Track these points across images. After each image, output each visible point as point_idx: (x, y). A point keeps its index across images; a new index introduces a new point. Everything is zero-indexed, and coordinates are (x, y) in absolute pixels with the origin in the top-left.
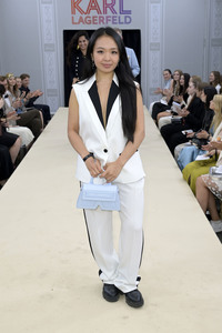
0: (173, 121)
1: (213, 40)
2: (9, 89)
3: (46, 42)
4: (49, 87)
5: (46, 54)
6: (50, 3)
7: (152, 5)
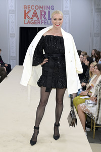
1: (95, 33)
3: (11, 32)
4: (11, 55)
5: (10, 38)
6: (14, 13)
7: (64, 16)
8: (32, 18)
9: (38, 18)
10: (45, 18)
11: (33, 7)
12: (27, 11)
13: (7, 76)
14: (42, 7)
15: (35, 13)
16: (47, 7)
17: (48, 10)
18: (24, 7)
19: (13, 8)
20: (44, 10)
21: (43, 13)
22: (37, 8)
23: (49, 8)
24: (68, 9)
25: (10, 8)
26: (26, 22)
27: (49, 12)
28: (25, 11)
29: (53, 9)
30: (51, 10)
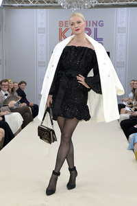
0: (131, 117)
2: (8, 90)
3: (40, 60)
5: (39, 68)
6: (44, 33)
7: (119, 34)
12: (63, 29)
13: (32, 120)
16: (93, 22)
17: (95, 26)
18: (60, 24)
19: (44, 26)
20: (88, 27)
23: (96, 25)
24: (124, 25)
25: (39, 26)
27: (96, 30)
28: (60, 30)
29: (102, 25)
30: (98, 27)
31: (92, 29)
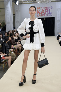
7: (58, 11)
8: (41, 13)
9: (44, 13)
10: (48, 13)
11: (42, 8)
12: (39, 10)
14: (46, 8)
15: (43, 11)
16: (49, 7)
21: (47, 11)
22: (44, 8)
24: (60, 8)
26: (38, 16)
27: (50, 10)
29: (52, 8)
30: (51, 9)
31: (49, 9)
